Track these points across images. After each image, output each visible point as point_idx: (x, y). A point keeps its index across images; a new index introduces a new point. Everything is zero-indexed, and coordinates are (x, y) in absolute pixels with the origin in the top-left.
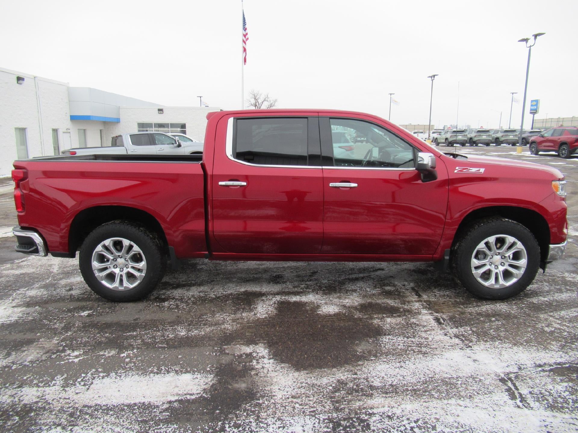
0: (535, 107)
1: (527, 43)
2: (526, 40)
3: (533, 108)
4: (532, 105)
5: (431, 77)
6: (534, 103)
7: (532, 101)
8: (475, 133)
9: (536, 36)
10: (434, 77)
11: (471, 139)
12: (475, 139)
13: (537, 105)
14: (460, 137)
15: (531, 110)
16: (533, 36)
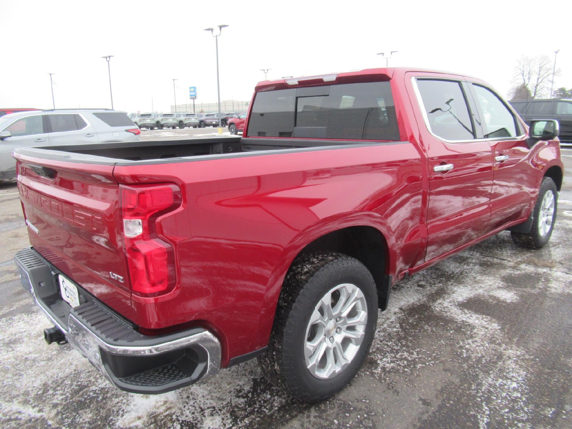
0: (194, 93)
1: (212, 32)
2: (212, 30)
3: (192, 94)
4: (190, 92)
5: (106, 58)
6: (193, 90)
7: (190, 88)
8: (161, 117)
9: (221, 27)
10: (110, 58)
11: (158, 122)
12: (162, 123)
13: (195, 91)
14: (148, 121)
15: (191, 96)
16: (218, 26)
